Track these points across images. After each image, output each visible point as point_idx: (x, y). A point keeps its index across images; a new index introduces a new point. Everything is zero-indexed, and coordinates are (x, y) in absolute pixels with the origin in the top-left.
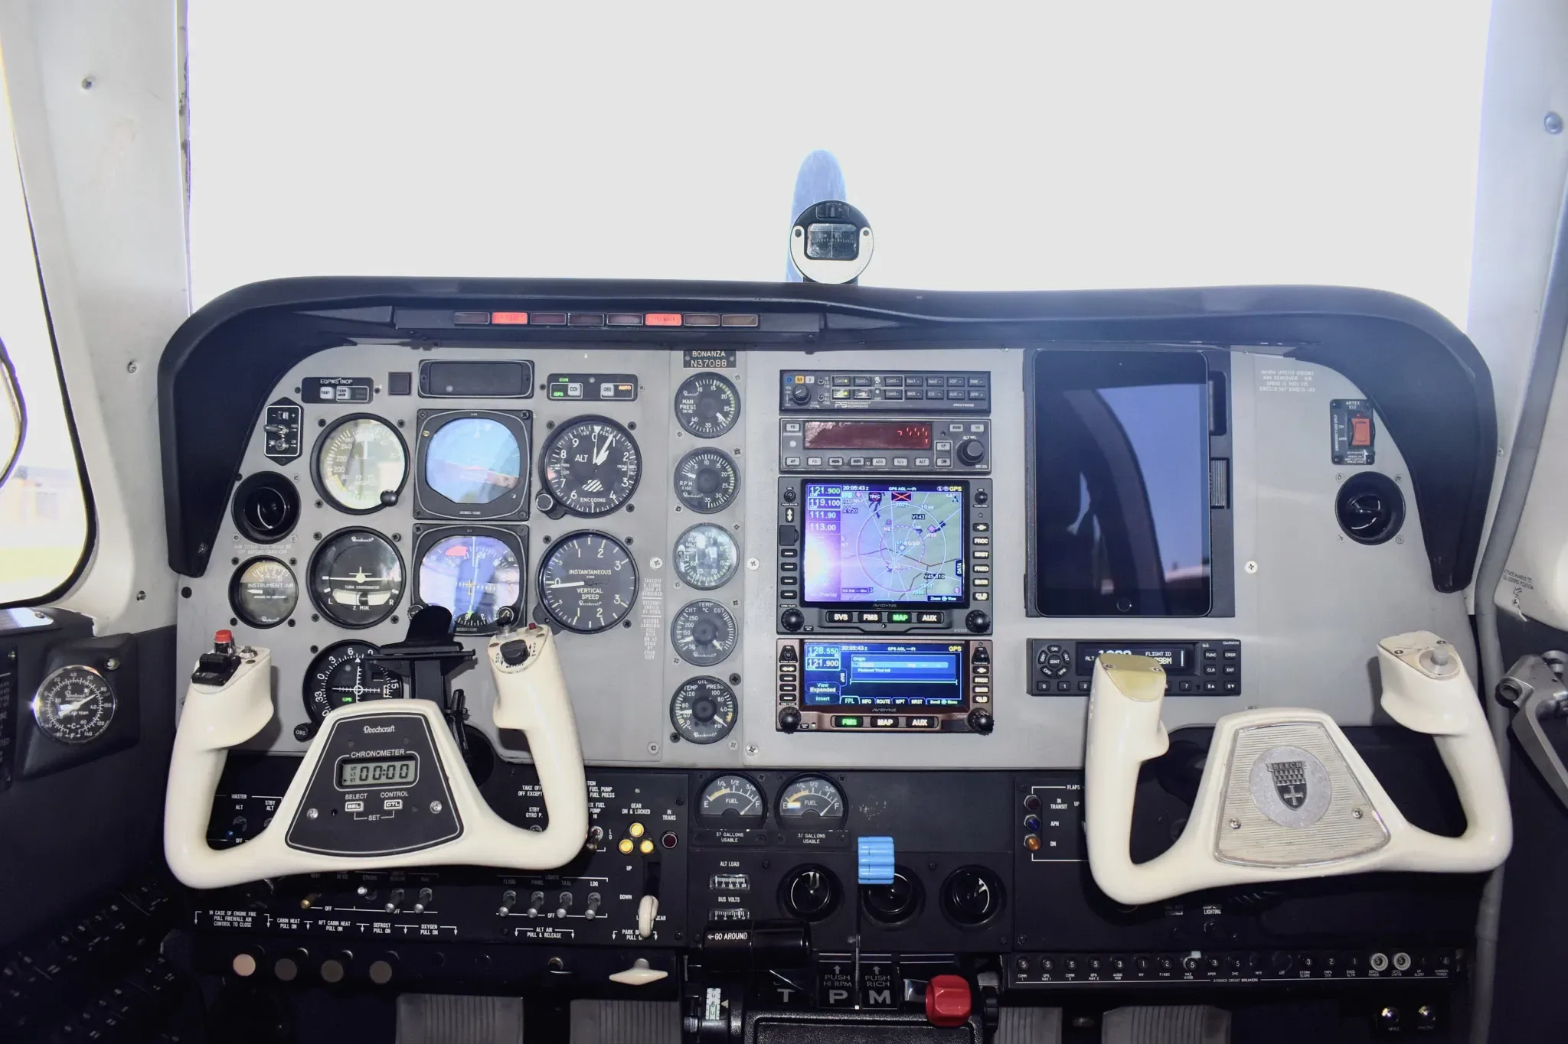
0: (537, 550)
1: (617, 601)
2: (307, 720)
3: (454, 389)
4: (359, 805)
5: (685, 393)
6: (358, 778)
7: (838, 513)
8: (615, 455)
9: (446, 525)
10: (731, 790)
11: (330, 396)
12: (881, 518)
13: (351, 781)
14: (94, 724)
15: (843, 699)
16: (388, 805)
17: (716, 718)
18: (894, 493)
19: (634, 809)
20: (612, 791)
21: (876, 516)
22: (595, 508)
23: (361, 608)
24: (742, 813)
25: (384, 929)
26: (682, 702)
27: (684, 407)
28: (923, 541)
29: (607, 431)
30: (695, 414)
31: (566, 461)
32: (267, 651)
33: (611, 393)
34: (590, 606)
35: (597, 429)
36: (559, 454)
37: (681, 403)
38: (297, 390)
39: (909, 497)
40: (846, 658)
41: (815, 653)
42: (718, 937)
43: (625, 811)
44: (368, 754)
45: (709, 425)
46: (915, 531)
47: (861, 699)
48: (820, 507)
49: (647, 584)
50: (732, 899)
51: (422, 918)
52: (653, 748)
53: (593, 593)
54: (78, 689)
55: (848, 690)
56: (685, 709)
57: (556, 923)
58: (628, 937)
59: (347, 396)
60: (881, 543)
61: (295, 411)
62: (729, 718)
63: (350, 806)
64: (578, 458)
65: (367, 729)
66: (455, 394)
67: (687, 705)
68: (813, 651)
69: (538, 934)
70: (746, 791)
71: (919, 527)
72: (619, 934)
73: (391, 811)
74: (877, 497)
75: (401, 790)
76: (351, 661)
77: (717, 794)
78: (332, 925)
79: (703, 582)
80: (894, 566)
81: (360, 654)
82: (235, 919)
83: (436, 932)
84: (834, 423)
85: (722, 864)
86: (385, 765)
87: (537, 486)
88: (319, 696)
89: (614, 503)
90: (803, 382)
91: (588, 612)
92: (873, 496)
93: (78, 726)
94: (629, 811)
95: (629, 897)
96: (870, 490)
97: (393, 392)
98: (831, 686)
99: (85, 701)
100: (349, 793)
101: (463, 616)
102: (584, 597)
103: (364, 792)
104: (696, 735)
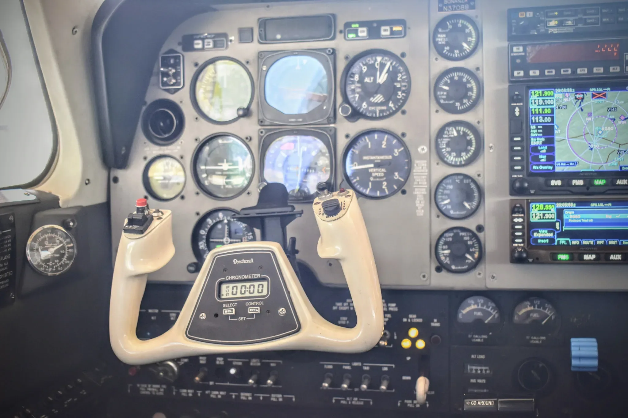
0: (342, 143)
1: (396, 177)
2: (195, 260)
3: (282, 37)
4: (232, 310)
5: (440, 30)
6: (230, 292)
7: (552, 109)
8: (393, 75)
9: (279, 129)
10: (478, 306)
11: (200, 46)
12: (583, 111)
13: (226, 295)
14: (64, 262)
15: (558, 241)
16: (250, 311)
17: (468, 256)
18: (593, 93)
19: (411, 319)
20: (396, 307)
21: (581, 110)
22: (380, 113)
23: (227, 186)
24: (486, 322)
25: (247, 397)
26: (443, 245)
27: (439, 39)
28: (616, 127)
29: (386, 60)
30: (447, 44)
31: (358, 82)
32: (169, 212)
33: (388, 33)
34: (378, 181)
35: (379, 59)
36: (353, 77)
37: (437, 37)
38: (179, 44)
39: (605, 95)
40: (560, 213)
41: (537, 209)
42: (474, 403)
43: (405, 320)
44: (237, 277)
45: (457, 52)
46: (610, 120)
47: (571, 241)
48: (539, 105)
49: (417, 165)
50: (480, 381)
51: (271, 390)
52: (424, 276)
53: (379, 172)
54: (52, 240)
55: (562, 234)
56: (445, 250)
57: (361, 394)
58: (409, 405)
59: (211, 45)
60: (584, 129)
61: (179, 57)
62: (476, 255)
63: (226, 311)
64: (367, 80)
65: (235, 261)
66: (282, 40)
67: (446, 247)
68: (536, 207)
69: (348, 401)
70: (488, 307)
71: (613, 117)
72: (403, 403)
73: (253, 314)
74: (582, 96)
75: (259, 301)
76: (220, 222)
77: (468, 309)
78: (214, 394)
79: (456, 162)
80: (595, 146)
81: (227, 217)
82: (153, 390)
83: (281, 400)
84: (548, 45)
85: (473, 356)
86: (248, 284)
87: (340, 99)
88: (202, 245)
89: (392, 110)
90: (524, 16)
91: (377, 185)
92: (577, 96)
93: (54, 264)
94: (408, 320)
95: (409, 378)
96: (575, 91)
97: (242, 40)
98: (549, 232)
99: (56, 248)
100: (225, 303)
101: (293, 191)
102: (374, 175)
103: (235, 302)
104: (453, 267)
